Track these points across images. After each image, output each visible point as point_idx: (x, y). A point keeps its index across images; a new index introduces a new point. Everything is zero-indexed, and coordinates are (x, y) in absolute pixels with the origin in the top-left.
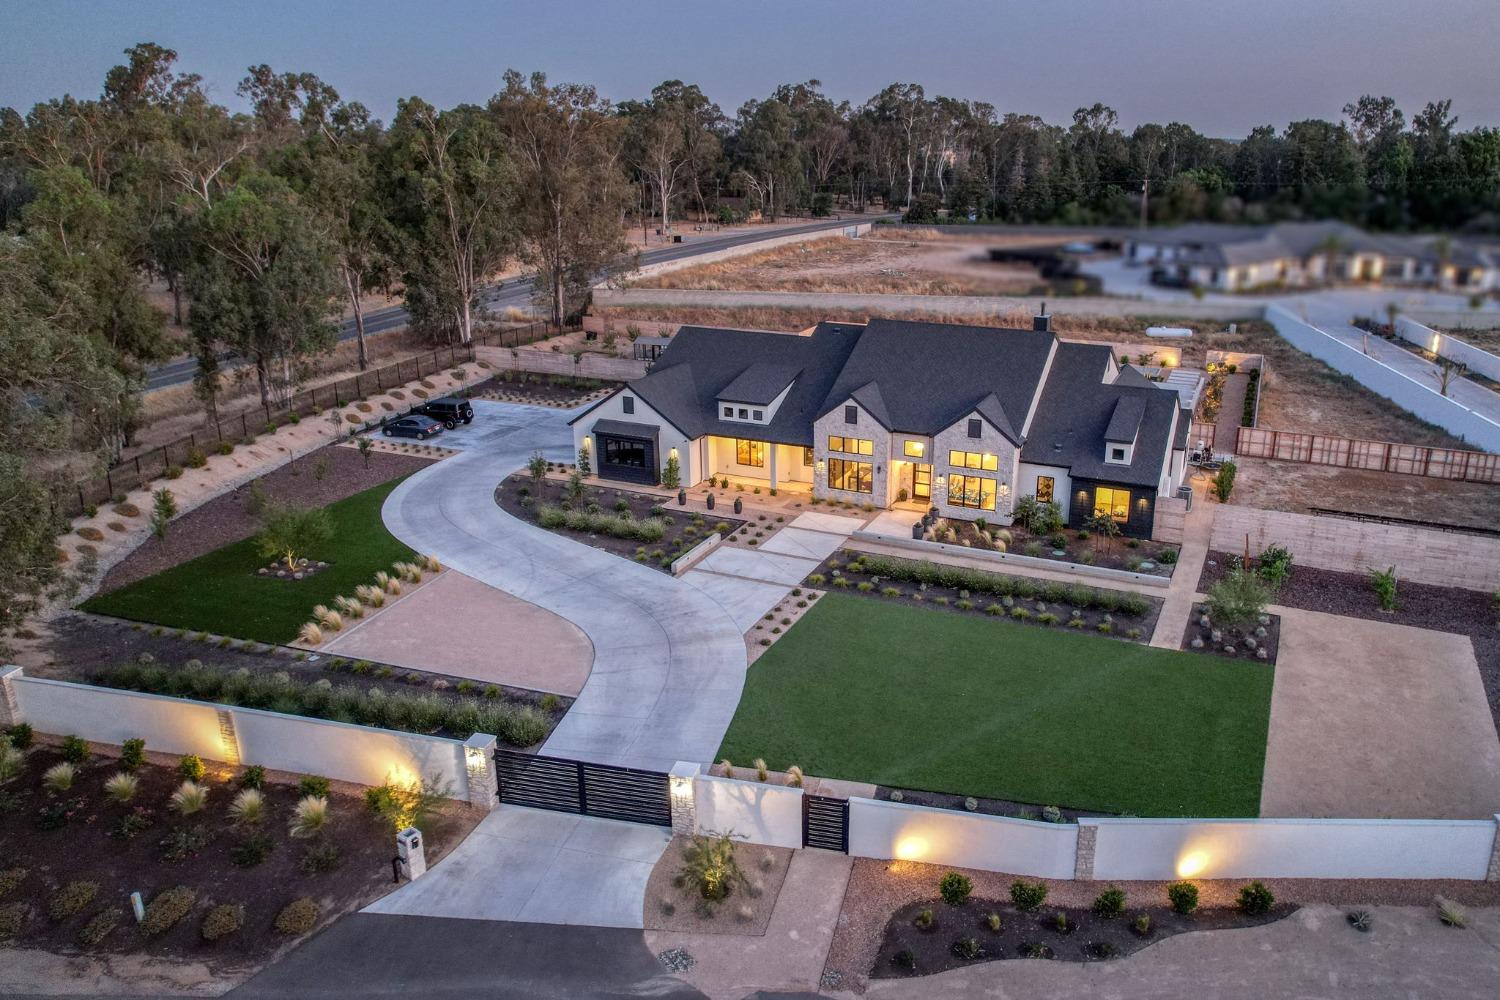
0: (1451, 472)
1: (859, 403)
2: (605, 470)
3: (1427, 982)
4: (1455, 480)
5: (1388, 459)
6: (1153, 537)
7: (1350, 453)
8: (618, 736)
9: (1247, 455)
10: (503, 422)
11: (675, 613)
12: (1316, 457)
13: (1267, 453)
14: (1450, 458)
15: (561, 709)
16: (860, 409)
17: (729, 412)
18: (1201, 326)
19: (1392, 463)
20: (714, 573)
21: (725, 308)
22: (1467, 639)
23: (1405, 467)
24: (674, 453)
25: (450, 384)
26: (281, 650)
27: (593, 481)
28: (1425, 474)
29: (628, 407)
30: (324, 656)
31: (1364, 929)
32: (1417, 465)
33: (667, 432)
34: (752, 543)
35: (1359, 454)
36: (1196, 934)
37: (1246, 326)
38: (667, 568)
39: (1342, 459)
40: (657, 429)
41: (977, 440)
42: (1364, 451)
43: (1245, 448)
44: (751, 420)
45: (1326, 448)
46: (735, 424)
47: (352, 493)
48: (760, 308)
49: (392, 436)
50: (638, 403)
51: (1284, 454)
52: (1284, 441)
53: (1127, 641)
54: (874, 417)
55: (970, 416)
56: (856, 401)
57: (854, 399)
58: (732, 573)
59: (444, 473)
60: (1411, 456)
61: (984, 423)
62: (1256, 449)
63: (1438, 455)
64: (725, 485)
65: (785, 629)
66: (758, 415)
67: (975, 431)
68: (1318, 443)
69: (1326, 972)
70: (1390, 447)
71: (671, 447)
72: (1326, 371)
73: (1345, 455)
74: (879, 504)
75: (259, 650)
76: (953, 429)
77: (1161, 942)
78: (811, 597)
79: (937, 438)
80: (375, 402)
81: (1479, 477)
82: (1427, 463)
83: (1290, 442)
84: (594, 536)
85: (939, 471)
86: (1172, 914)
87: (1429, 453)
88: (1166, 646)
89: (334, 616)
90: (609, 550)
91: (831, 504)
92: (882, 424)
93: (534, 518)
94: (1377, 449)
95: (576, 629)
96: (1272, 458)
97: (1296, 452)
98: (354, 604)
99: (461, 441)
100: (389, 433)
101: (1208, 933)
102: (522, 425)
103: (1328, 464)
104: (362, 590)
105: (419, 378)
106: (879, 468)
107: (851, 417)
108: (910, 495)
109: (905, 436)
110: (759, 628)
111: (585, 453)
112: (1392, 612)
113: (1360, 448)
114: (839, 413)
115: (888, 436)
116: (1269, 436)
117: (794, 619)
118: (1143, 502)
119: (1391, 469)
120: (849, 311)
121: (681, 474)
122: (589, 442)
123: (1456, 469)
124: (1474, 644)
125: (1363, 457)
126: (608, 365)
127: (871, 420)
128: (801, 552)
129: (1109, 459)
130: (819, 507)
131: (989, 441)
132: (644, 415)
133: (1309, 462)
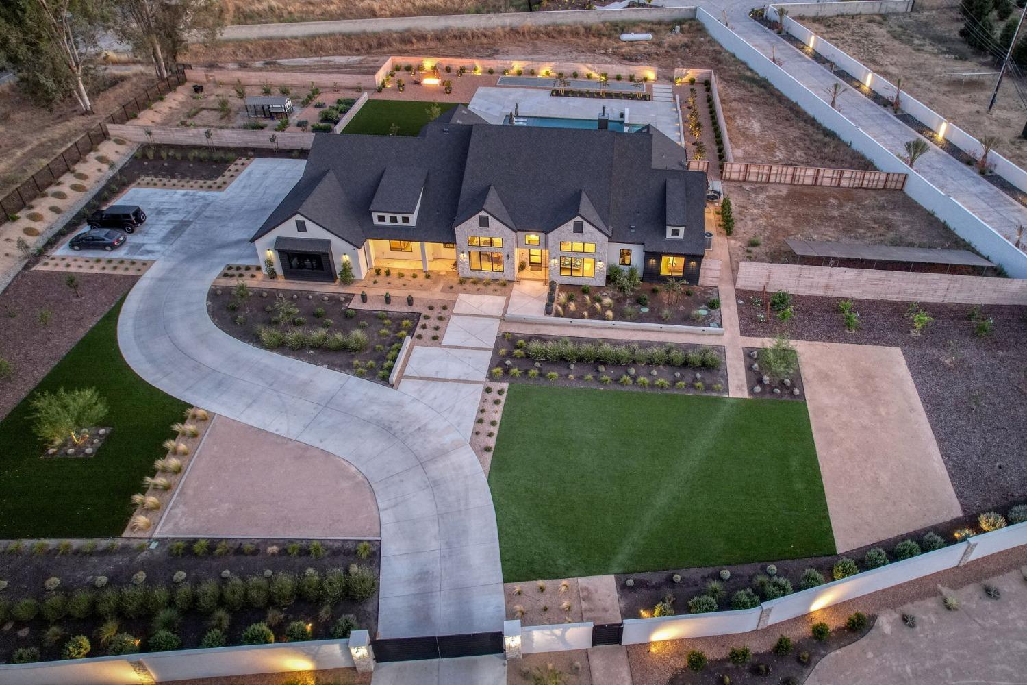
0: (854, 184)
1: (490, 214)
2: (290, 274)
3: (953, 659)
4: (856, 188)
5: (817, 178)
6: (699, 284)
7: (793, 175)
8: (427, 572)
9: (729, 180)
10: (172, 216)
11: (412, 430)
12: (772, 179)
13: (741, 178)
14: (854, 175)
15: (374, 553)
16: (490, 217)
17: (382, 219)
18: (656, 27)
19: (819, 180)
20: (421, 378)
21: (296, 38)
22: (898, 350)
23: (826, 182)
24: (346, 258)
25: (99, 170)
26: (119, 542)
27: (282, 284)
28: (839, 186)
29: (301, 227)
30: (161, 541)
31: (912, 626)
32: (834, 180)
33: (336, 243)
34: (435, 338)
35: (799, 176)
36: (832, 654)
37: (686, 26)
38: (385, 380)
39: (789, 180)
40: (329, 242)
41: (580, 234)
42: (802, 173)
43: (727, 176)
44: (400, 223)
45: (779, 172)
46: (388, 228)
47: (81, 333)
48: (325, 35)
49: (81, 249)
50: (308, 224)
51: (752, 178)
52: (753, 170)
53: (715, 394)
54: (502, 222)
55: (574, 219)
56: (487, 212)
57: (485, 211)
58: (433, 376)
59: (152, 292)
60: (831, 175)
61: (586, 224)
62: (734, 176)
63: (847, 174)
64: (388, 273)
65: (495, 430)
66: (406, 220)
67: (578, 228)
68: (774, 169)
69: (904, 665)
70: (819, 170)
71: (342, 254)
72: (749, 74)
73: (790, 177)
74: (510, 279)
75: (100, 548)
76: (563, 228)
77: (817, 667)
78: (500, 392)
79: (550, 235)
80: (42, 206)
81: (869, 186)
82: (840, 179)
83: (757, 170)
84: (312, 352)
85: (553, 255)
86: (815, 642)
87: (842, 173)
88: (739, 395)
89: (151, 500)
90: (332, 366)
91: (475, 283)
92: (507, 226)
93: (256, 340)
94: (811, 172)
95: (346, 463)
96: (744, 181)
97: (760, 176)
98: (160, 480)
99: (148, 247)
100: (76, 248)
101: (838, 652)
102: (190, 217)
103: (780, 183)
104: (159, 464)
105: (68, 170)
106: (508, 256)
107: (484, 223)
108: (527, 264)
109: (525, 233)
110: (477, 433)
111: (269, 263)
112: (854, 331)
113: (801, 171)
114: (474, 221)
115: (514, 233)
116: (743, 167)
117: (498, 418)
118: (693, 264)
119: (818, 184)
120: (396, 32)
121: (354, 271)
122: (271, 254)
123: (857, 182)
124: (905, 354)
125: (802, 178)
126: (235, 135)
127: (499, 224)
128: (473, 343)
129: (669, 235)
130: (466, 286)
131: (590, 235)
132: (315, 232)
133: (768, 182)
